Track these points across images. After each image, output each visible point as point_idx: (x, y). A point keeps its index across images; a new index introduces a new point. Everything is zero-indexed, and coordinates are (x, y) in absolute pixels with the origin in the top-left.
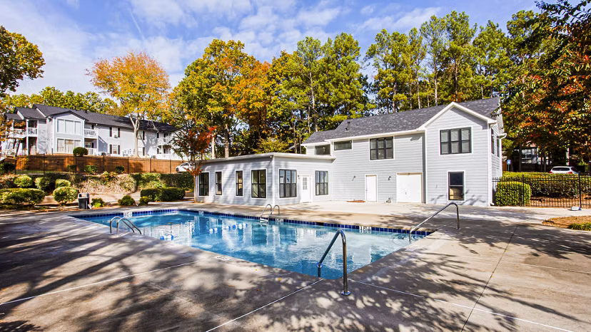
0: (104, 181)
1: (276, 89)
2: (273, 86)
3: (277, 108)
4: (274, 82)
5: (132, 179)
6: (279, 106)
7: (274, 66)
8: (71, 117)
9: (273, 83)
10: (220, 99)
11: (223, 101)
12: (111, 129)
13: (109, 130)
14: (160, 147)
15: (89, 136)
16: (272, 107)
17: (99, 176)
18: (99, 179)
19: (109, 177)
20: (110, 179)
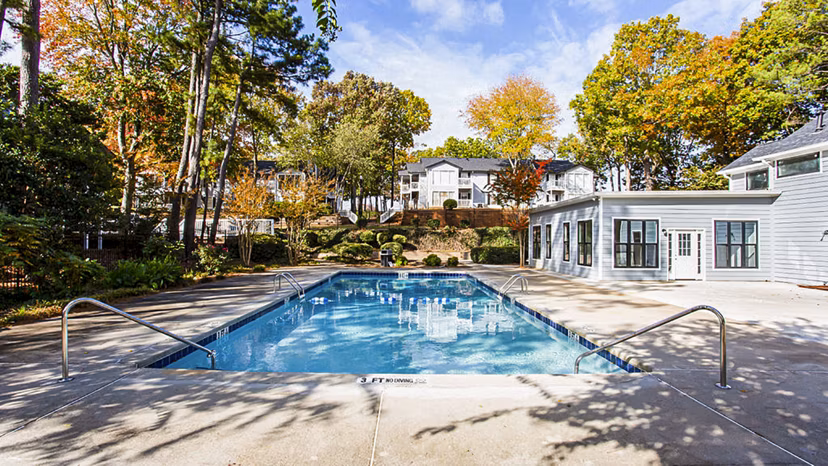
0: (442, 236)
1: (746, 76)
2: (742, 71)
3: (748, 107)
4: (743, 62)
5: (475, 235)
6: (754, 104)
7: (743, 36)
8: (446, 166)
9: (740, 66)
10: (625, 115)
11: (630, 116)
12: (489, 175)
13: (486, 177)
14: (549, 192)
15: (464, 186)
16: (737, 109)
17: (439, 231)
18: (439, 234)
19: (449, 232)
20: (451, 234)
